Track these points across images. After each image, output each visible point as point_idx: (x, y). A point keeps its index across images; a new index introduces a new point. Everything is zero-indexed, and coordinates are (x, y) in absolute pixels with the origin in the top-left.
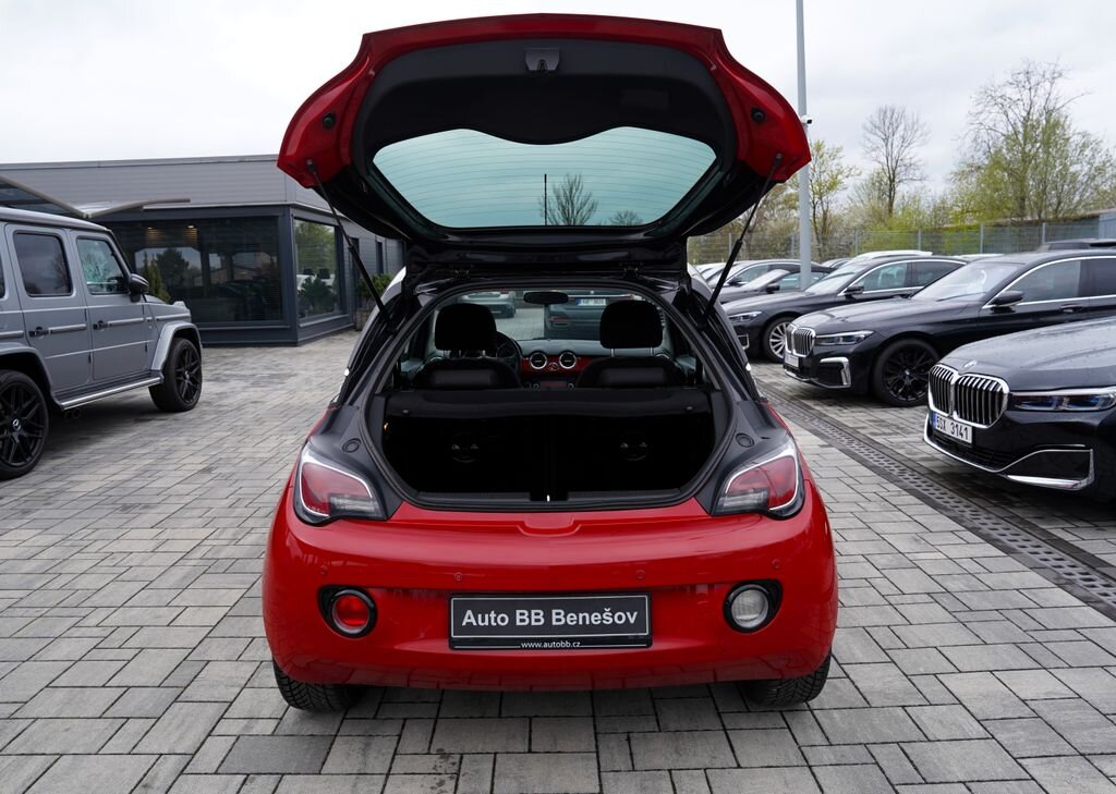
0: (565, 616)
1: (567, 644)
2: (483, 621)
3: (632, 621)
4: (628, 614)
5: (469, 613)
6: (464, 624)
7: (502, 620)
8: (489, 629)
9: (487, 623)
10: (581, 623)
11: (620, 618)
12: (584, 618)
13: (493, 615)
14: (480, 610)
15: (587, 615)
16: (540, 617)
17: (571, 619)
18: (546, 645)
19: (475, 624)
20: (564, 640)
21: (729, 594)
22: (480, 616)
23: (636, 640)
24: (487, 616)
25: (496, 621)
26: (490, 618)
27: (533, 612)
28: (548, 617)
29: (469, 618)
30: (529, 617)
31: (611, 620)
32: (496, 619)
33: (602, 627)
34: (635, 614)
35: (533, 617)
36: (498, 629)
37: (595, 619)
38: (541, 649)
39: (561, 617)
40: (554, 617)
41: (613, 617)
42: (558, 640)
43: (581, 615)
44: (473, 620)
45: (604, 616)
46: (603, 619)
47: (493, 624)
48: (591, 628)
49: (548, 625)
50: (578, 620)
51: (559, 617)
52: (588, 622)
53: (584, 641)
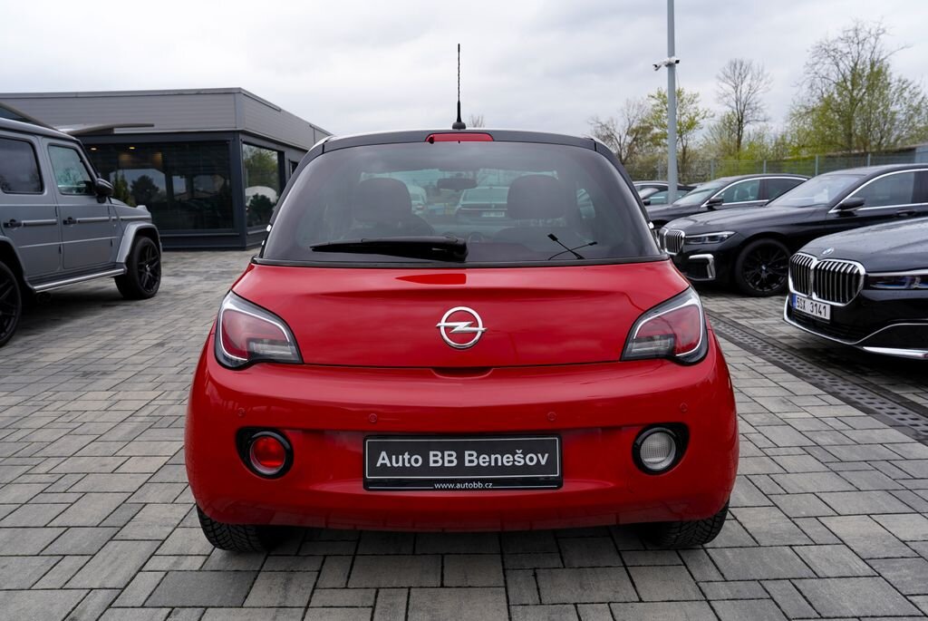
0: (478, 458)
1: (480, 485)
2: (397, 462)
3: (543, 462)
4: (539, 455)
5: (384, 454)
6: (378, 465)
7: (416, 461)
8: (403, 470)
9: (400, 464)
10: (493, 464)
11: (531, 459)
12: (496, 459)
13: (407, 456)
14: (394, 451)
15: (499, 457)
16: (453, 458)
17: (484, 461)
18: (458, 486)
19: (389, 465)
20: (477, 481)
21: (638, 437)
22: (394, 457)
23: (547, 481)
24: (401, 457)
25: (409, 462)
26: (404, 460)
27: (446, 453)
28: (461, 458)
29: (383, 459)
30: (443, 458)
31: (523, 461)
32: (409, 460)
33: (514, 469)
34: (547, 455)
35: (446, 458)
36: (412, 470)
37: (506, 460)
38: (454, 489)
39: (474, 458)
40: (467, 458)
41: (524, 458)
42: (471, 481)
43: (493, 457)
44: (387, 461)
45: (516, 457)
46: (514, 460)
47: (407, 465)
48: (503, 469)
49: (460, 467)
50: (490, 462)
51: (471, 459)
52: (500, 464)
53: (495, 482)
